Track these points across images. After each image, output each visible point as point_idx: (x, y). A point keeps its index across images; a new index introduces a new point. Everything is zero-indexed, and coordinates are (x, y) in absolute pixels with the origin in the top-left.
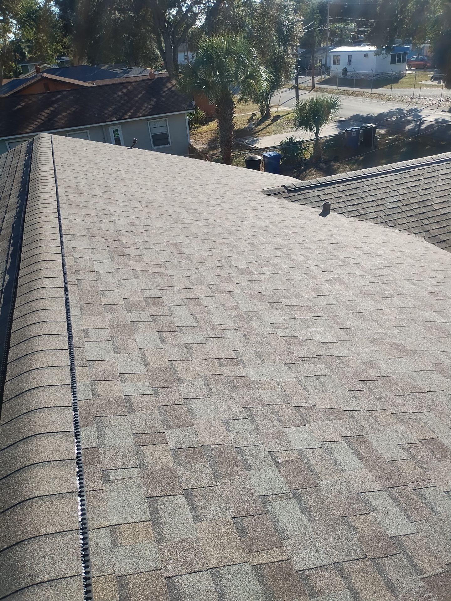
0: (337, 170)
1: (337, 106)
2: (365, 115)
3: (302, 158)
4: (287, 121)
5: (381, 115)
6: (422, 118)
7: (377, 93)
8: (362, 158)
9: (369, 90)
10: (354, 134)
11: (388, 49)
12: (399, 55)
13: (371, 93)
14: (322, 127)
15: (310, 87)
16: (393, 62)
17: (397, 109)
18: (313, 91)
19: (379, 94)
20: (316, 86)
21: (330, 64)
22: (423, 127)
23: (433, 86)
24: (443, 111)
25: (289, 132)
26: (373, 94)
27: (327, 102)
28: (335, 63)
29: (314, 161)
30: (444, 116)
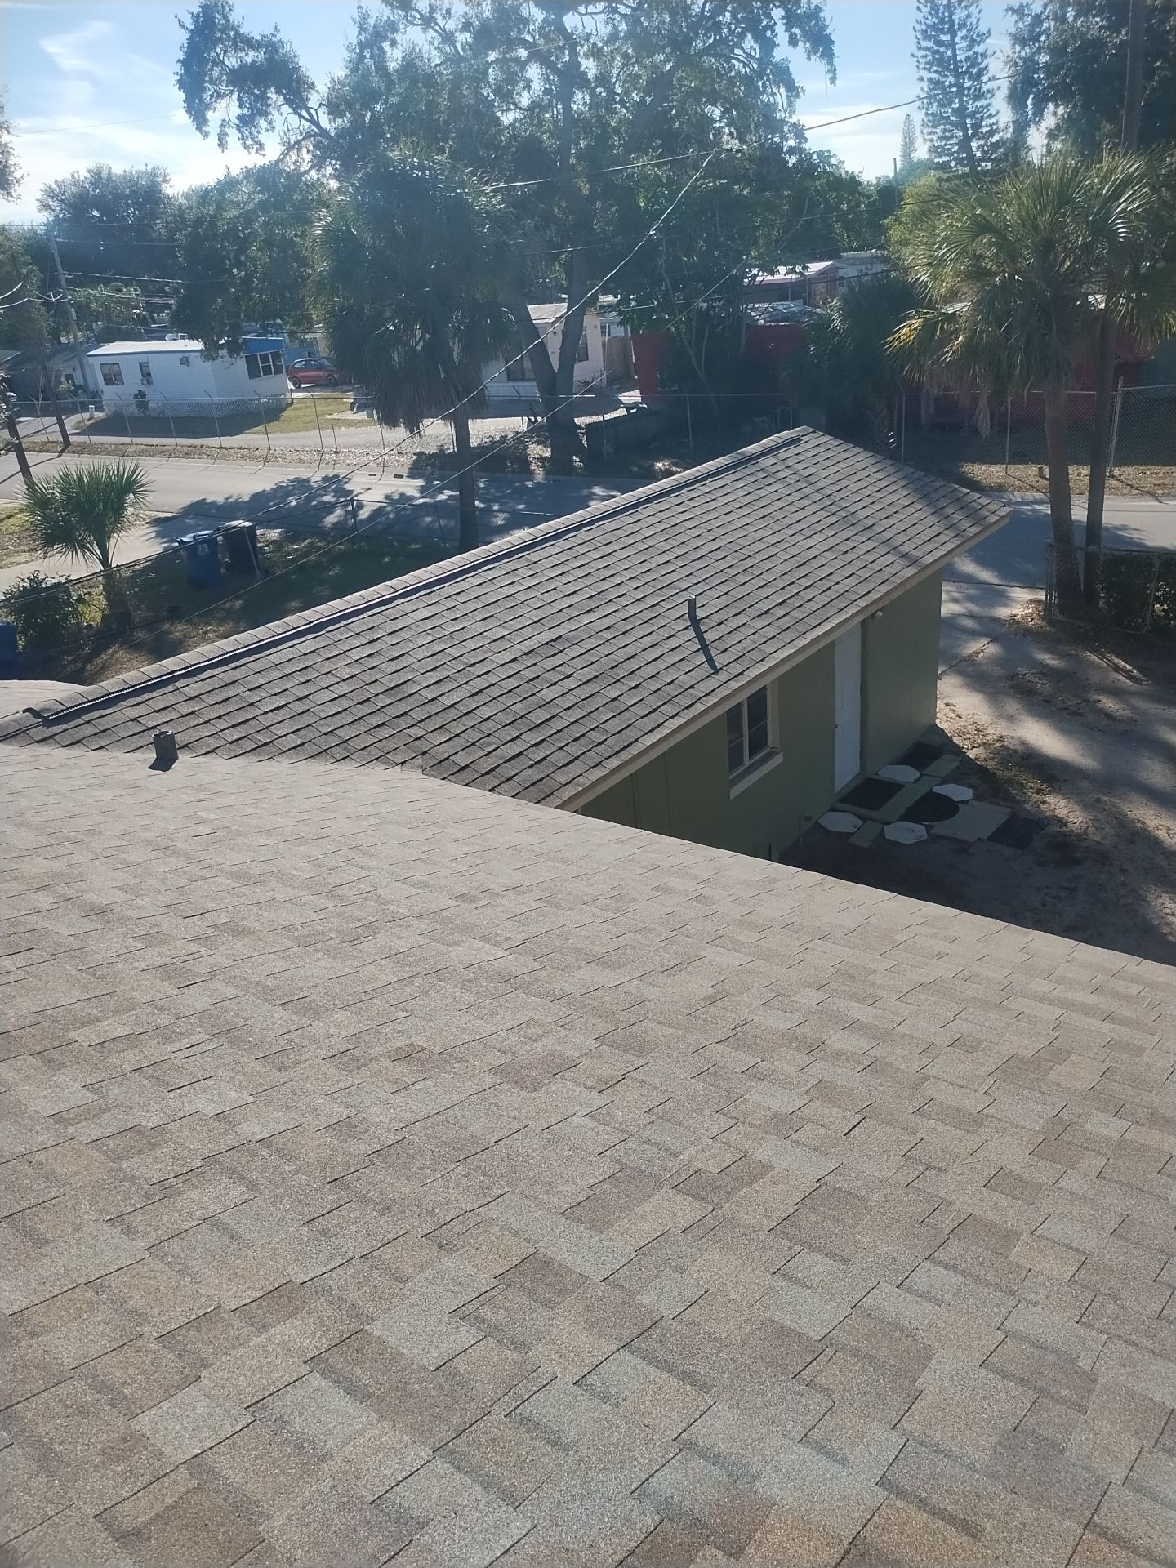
0: (184, 641)
1: (142, 486)
2: (221, 500)
3: (78, 624)
4: (12, 534)
5: (258, 497)
6: (356, 496)
7: (236, 446)
8: (238, 603)
9: (214, 441)
10: (203, 549)
11: (234, 348)
12: (265, 358)
13: (222, 448)
14: (112, 542)
15: (57, 443)
16: (253, 373)
17: (292, 481)
18: (69, 452)
19: (240, 448)
20: (72, 439)
21: (96, 384)
22: (364, 514)
23: (359, 423)
24: (396, 476)
25: (26, 562)
26: (227, 449)
27: (110, 477)
28: (108, 381)
29: (114, 627)
30: (403, 486)
